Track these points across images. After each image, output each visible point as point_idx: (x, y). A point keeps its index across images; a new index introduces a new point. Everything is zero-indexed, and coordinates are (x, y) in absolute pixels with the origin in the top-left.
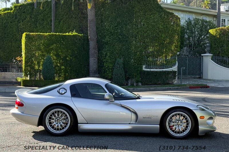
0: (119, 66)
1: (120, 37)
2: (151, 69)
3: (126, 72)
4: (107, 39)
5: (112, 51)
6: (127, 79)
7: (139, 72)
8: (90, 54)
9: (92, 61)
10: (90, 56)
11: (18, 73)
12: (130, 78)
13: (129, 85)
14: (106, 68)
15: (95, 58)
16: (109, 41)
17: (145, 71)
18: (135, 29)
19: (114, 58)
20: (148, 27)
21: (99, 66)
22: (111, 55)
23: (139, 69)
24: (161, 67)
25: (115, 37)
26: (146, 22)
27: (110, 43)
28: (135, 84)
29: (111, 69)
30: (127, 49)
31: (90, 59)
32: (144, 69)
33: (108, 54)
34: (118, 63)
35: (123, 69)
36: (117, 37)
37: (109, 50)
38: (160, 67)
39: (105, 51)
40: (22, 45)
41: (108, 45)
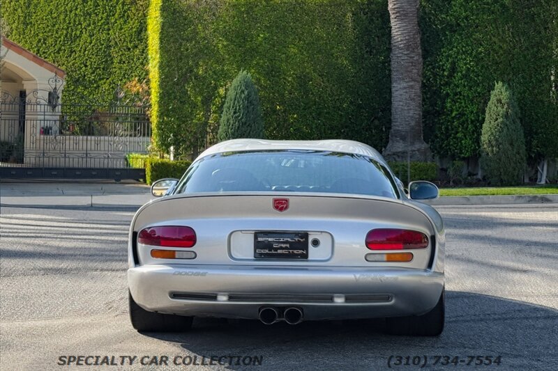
3: (529, 133)
4: (457, 9)
5: (475, 57)
6: (534, 160)
8: (394, 65)
9: (402, 92)
10: (394, 75)
11: (137, 139)
12: (544, 157)
13: (542, 182)
14: (453, 118)
15: (414, 80)
16: (466, 17)
21: (426, 114)
27: (467, 26)
29: (472, 122)
31: (394, 85)
33: (462, 66)
34: (499, 101)
35: (518, 121)
37: (464, 53)
39: (450, 56)
40: (150, 38)
41: (460, 35)
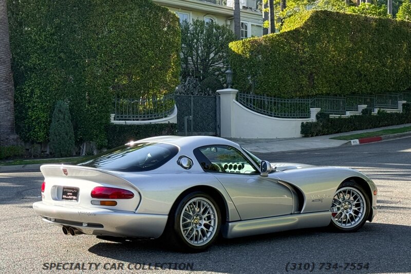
0: (62, 116)
1: (62, 55)
2: (127, 122)
3: (76, 128)
4: (34, 59)
5: (45, 86)
6: (79, 142)
7: (103, 127)
12: (84, 141)
13: (84, 154)
14: (33, 120)
15: (10, 99)
16: (39, 64)
17: (115, 126)
18: (93, 40)
19: (50, 100)
20: (120, 37)
21: (16, 118)
22: (44, 94)
23: (104, 121)
24: (146, 115)
25: (52, 57)
26: (116, 25)
27: (40, 69)
28: (95, 153)
29: (44, 122)
30: (77, 81)
32: (113, 121)
33: (37, 91)
34: (60, 111)
35: (70, 121)
36: (56, 56)
37: (38, 84)
38: (144, 117)
39: (30, 85)
41: (36, 74)
